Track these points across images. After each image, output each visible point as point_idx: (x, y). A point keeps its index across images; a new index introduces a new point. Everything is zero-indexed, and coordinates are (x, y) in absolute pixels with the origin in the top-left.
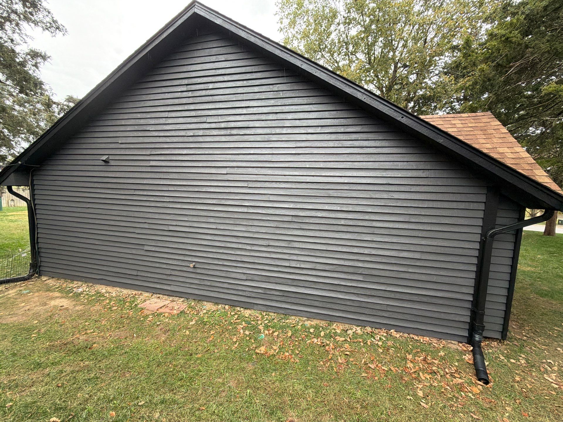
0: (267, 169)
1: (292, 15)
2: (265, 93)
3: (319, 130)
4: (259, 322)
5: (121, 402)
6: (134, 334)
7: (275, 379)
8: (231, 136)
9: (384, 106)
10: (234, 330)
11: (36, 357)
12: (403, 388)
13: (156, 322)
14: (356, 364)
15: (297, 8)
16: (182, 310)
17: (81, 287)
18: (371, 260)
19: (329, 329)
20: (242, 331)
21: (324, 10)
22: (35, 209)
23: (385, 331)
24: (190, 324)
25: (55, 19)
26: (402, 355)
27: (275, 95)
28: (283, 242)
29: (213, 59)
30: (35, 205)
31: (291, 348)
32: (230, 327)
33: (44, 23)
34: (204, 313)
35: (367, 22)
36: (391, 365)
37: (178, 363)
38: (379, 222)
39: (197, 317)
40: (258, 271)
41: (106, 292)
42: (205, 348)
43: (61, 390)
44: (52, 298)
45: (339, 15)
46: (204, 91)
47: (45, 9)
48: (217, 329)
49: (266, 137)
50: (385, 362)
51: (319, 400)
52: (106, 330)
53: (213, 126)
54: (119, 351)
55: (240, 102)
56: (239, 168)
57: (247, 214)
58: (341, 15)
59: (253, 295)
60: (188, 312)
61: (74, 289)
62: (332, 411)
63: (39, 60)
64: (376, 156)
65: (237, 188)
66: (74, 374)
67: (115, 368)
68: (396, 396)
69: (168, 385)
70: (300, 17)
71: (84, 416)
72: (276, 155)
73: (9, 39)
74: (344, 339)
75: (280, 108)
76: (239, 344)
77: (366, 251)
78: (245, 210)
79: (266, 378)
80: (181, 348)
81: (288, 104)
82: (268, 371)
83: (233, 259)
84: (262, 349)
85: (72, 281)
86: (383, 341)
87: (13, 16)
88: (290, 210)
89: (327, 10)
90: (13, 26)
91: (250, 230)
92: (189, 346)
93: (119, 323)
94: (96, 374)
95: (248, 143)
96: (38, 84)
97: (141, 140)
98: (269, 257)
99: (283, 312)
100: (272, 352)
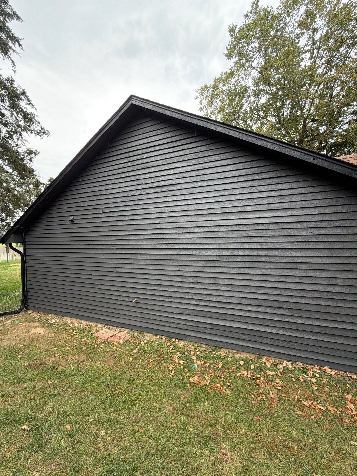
0: (193, 216)
1: (210, 97)
2: (188, 155)
3: (235, 180)
4: (192, 353)
5: (76, 417)
6: (89, 359)
7: (207, 408)
8: (162, 193)
9: (294, 152)
10: (170, 359)
11: (18, 373)
12: (345, 432)
13: (106, 349)
14: (289, 400)
15: (213, 91)
16: (127, 339)
17: (54, 319)
18: (295, 295)
19: (259, 363)
20: (176, 360)
21: (235, 88)
22: (26, 259)
23: (318, 367)
24: (134, 352)
25: (42, 127)
26: (340, 394)
27: (195, 156)
28: (210, 279)
29: (147, 135)
30: (25, 256)
31: (222, 379)
32: (167, 356)
33: (36, 131)
34: (144, 343)
35: (275, 91)
36: (328, 404)
37: (123, 386)
38: (300, 257)
39: (139, 346)
40: (189, 305)
41: (71, 323)
42: (145, 374)
43: (33, 402)
44: (34, 327)
45: (249, 90)
46: (140, 160)
47: (37, 122)
48: (155, 357)
49: (191, 191)
50: (321, 401)
51: (252, 435)
52: (69, 355)
53: (148, 186)
54: (77, 373)
55: (168, 165)
56: (169, 218)
57: (177, 255)
58: (250, 89)
59: (186, 327)
60: (132, 341)
61: (49, 321)
62: (266, 448)
63: (33, 155)
64: (291, 196)
65: (168, 234)
66: (43, 390)
67: (73, 387)
68: (337, 439)
69: (113, 406)
70: (216, 97)
71: (47, 427)
72: (200, 204)
73: (15, 144)
74: (275, 373)
75: (201, 165)
76: (174, 372)
77: (290, 286)
78: (175, 252)
79: (199, 407)
80: (125, 373)
81: (207, 162)
82: (200, 401)
83: (168, 295)
84: (195, 379)
85: (48, 313)
86: (317, 378)
87: (19, 130)
88: (214, 251)
89: (239, 88)
90: (18, 136)
91: (181, 270)
92: (132, 372)
93: (79, 349)
94: (59, 391)
95: (176, 197)
96: (31, 172)
97: (96, 202)
98: (198, 293)
99: (213, 344)
100: (204, 382)
